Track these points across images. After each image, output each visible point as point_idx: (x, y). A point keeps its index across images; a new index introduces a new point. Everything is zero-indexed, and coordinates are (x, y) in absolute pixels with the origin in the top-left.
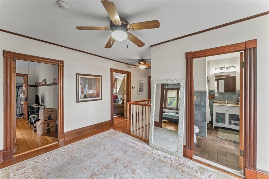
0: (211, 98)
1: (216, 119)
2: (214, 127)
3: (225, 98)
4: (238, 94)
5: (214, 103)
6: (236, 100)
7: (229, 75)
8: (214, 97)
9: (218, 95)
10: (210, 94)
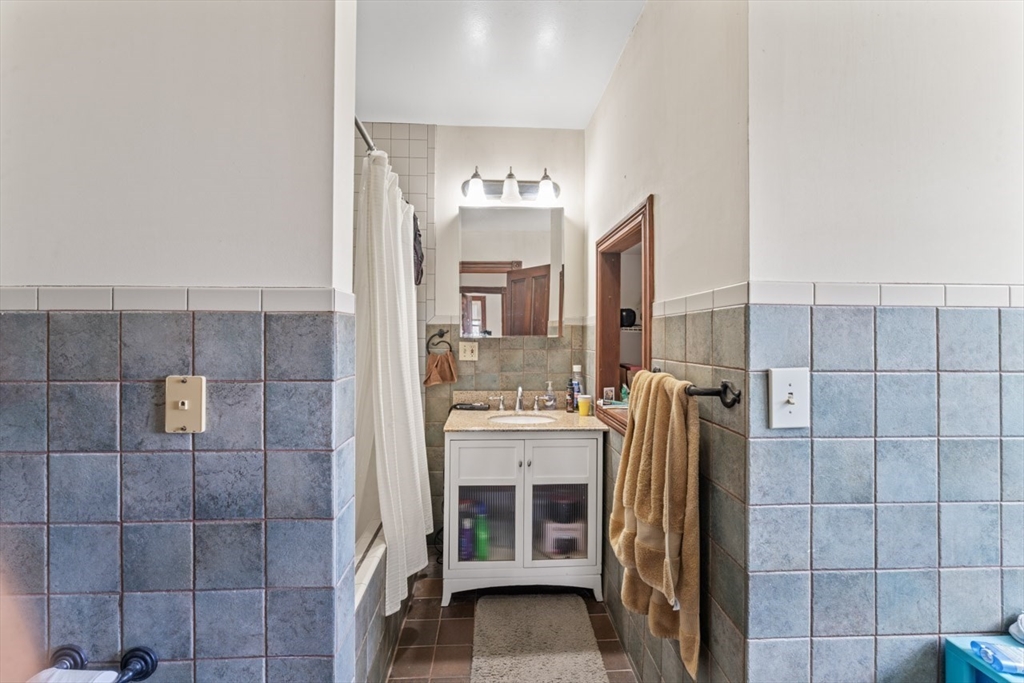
0: (435, 381)
1: (462, 531)
2: (446, 601)
3: (511, 374)
4: (571, 343)
5: (455, 407)
6: (562, 379)
7: (519, 263)
8: (457, 369)
9: (476, 358)
10: (434, 350)
